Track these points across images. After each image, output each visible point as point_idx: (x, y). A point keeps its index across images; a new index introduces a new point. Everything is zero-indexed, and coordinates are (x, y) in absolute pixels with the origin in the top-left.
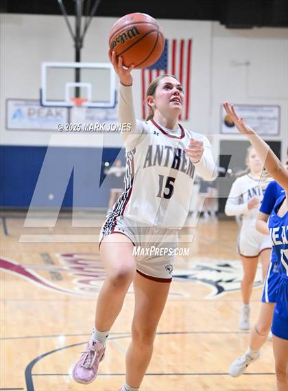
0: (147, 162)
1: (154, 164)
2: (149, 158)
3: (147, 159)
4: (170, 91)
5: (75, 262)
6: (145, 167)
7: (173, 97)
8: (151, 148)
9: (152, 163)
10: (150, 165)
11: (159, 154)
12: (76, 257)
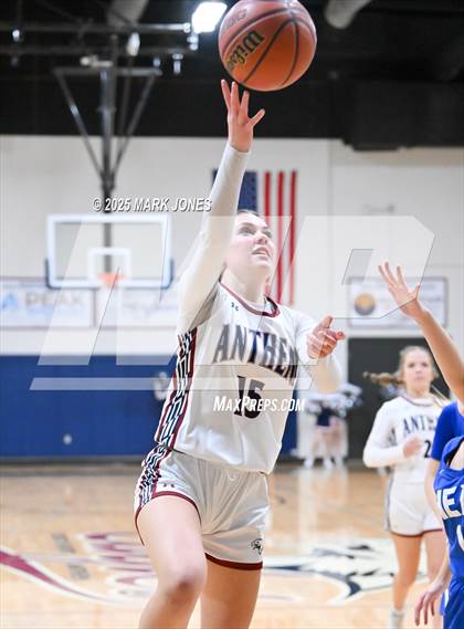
0: (220, 353)
1: (233, 357)
2: (222, 346)
3: (219, 348)
4: (251, 238)
5: (111, 547)
6: (215, 361)
7: (257, 247)
8: (226, 329)
9: (229, 355)
10: (224, 358)
11: (241, 341)
12: (111, 539)
